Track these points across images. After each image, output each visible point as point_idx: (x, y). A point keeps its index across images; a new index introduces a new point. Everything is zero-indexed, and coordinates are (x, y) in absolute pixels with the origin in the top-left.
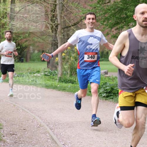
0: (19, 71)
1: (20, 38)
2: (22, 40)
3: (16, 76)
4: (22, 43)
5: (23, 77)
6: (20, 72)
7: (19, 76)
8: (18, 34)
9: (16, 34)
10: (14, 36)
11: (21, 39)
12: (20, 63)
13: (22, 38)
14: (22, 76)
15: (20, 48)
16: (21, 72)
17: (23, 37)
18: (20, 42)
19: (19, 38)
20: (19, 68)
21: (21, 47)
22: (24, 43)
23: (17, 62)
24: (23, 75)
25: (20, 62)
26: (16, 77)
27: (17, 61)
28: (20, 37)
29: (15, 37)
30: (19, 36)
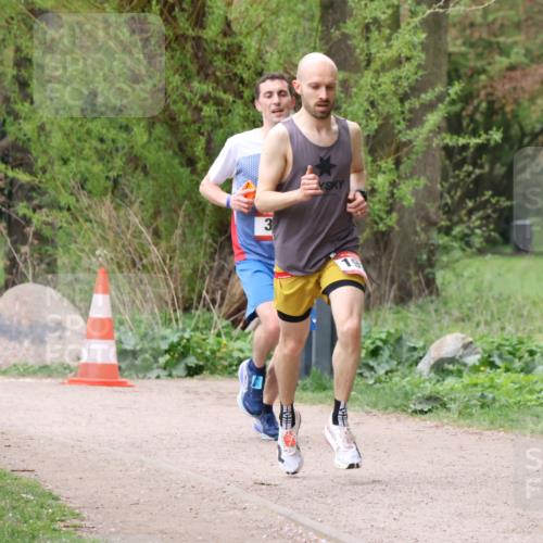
0: (496, 325)
1: (502, 62)
2: (518, 74)
3: (473, 360)
4: (516, 102)
5: (527, 370)
6: (503, 329)
7: (493, 365)
8: (489, 25)
9: (472, 25)
10: (454, 44)
11: (512, 68)
12: (502, 254)
13: (517, 56)
14: (518, 364)
15: (506, 138)
16: (510, 328)
17: (528, 53)
18: (502, 89)
19: (498, 58)
20: (498, 300)
21: (515, 130)
22: (532, 100)
23: (481, 252)
24: (532, 353)
25: (508, 249)
26: (475, 369)
27: (477, 241)
28: (504, 51)
29: (463, 55)
30: (491, 47)
